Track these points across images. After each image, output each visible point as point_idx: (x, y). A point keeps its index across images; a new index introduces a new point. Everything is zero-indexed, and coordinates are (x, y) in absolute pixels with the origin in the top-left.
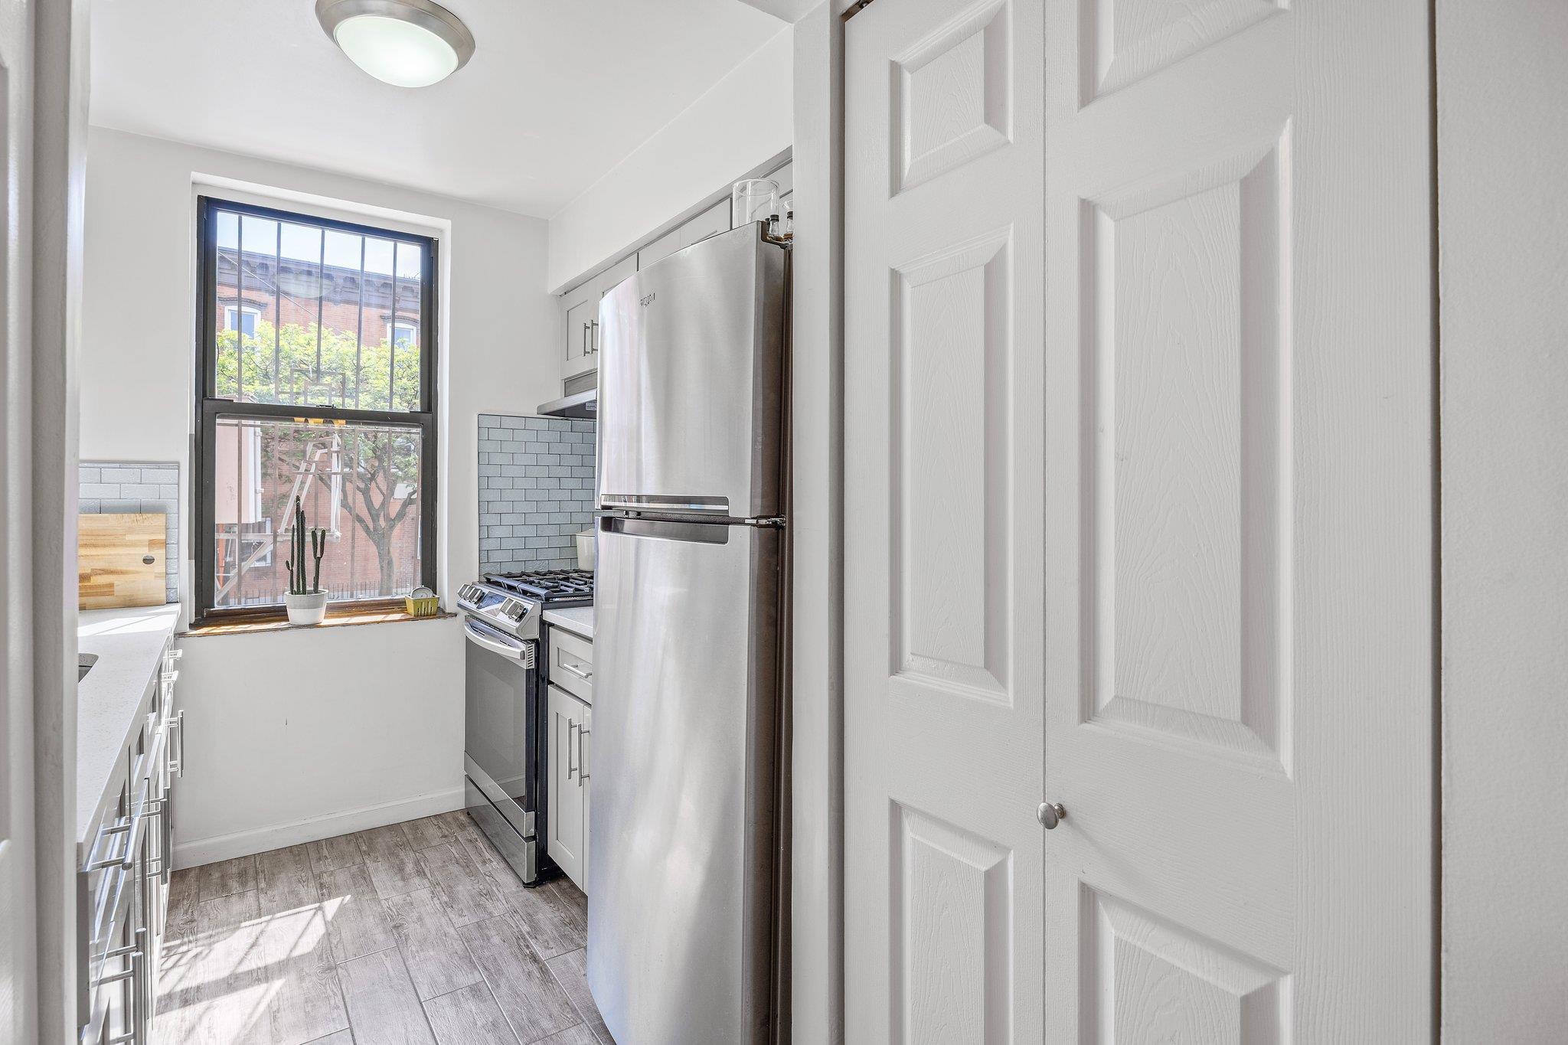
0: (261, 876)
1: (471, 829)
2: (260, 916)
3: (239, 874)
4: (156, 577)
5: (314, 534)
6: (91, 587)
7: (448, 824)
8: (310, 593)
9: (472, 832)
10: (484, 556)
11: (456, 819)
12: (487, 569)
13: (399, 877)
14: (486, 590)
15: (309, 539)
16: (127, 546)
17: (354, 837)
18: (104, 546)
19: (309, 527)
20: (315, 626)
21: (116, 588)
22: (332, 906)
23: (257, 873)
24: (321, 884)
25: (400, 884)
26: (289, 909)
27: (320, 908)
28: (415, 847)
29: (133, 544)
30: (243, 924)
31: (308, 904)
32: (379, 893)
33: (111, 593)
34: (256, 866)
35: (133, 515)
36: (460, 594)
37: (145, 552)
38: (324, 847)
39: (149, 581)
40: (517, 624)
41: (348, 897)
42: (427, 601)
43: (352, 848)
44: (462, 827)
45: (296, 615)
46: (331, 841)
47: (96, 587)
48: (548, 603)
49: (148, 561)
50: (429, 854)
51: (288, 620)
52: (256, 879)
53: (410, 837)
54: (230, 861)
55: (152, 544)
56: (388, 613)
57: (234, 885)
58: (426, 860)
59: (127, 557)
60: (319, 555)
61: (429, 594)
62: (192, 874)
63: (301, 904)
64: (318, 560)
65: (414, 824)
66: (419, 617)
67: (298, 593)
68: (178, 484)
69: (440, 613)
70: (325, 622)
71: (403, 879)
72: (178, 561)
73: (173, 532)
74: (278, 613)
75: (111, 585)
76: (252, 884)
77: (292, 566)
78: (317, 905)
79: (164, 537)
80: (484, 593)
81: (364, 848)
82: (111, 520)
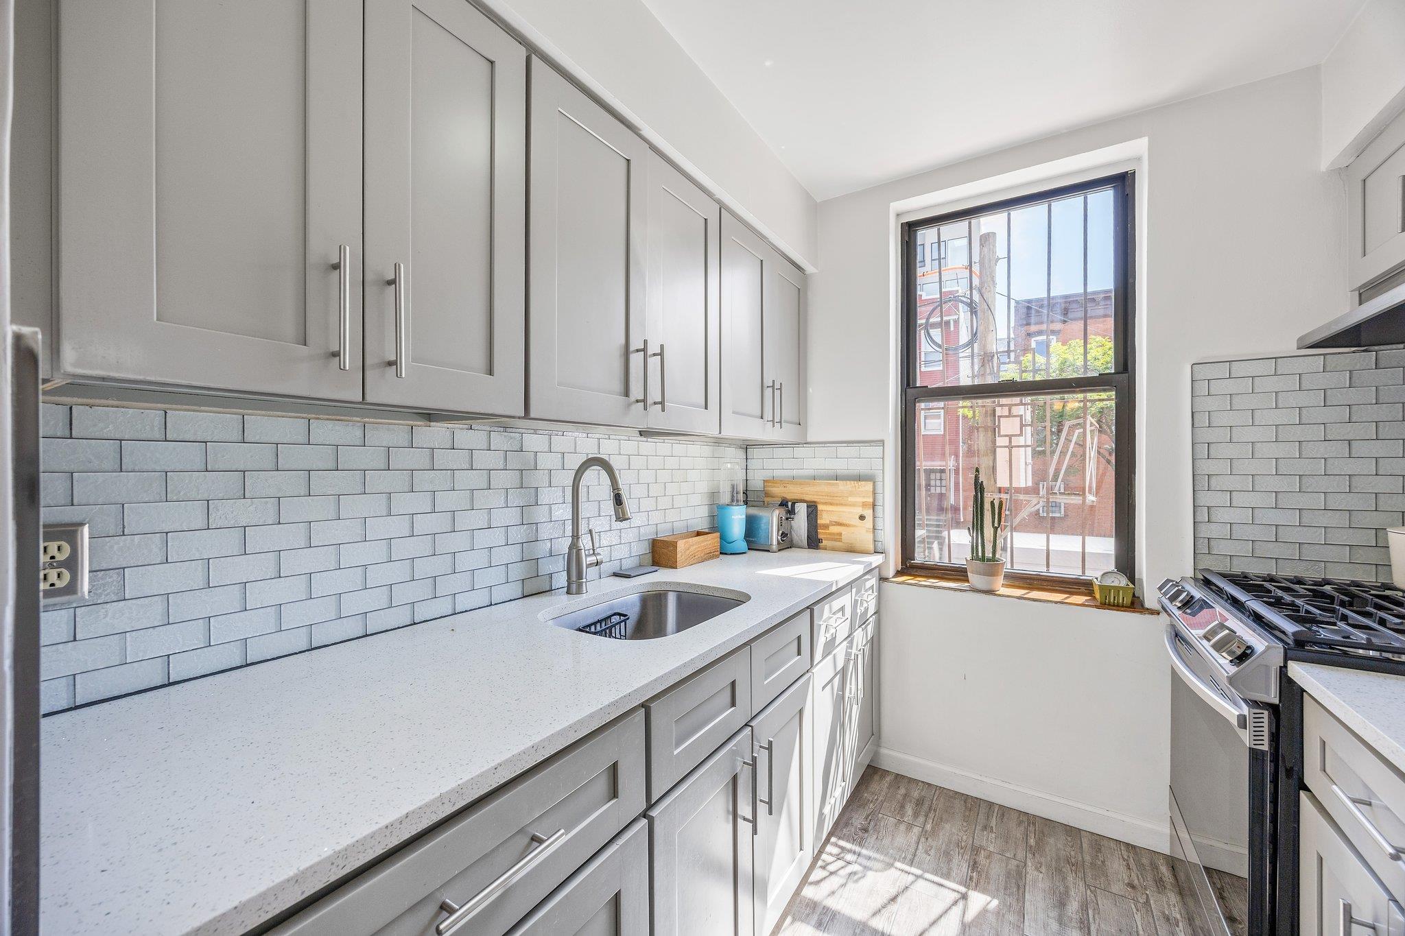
0: (931, 815)
1: (1173, 898)
2: (911, 864)
3: (918, 800)
4: (867, 531)
5: (992, 503)
6: (830, 534)
7: (1141, 866)
8: (989, 560)
9: (1170, 903)
10: (1201, 546)
11: (1155, 867)
12: (1206, 563)
13: (1054, 914)
14: (1198, 594)
15: (987, 506)
16: (850, 505)
17: (1028, 820)
18: (837, 505)
19: (988, 498)
20: (990, 592)
21: (843, 537)
22: (978, 901)
23: (930, 809)
24: (975, 863)
25: (1054, 926)
26: (936, 874)
27: (964, 897)
28: (1089, 880)
29: (853, 505)
30: (898, 864)
31: (954, 881)
32: (1027, 923)
33: (840, 540)
34: (932, 800)
35: (852, 482)
36: (1160, 588)
37: (860, 511)
38: (995, 814)
39: (861, 534)
40: (1233, 670)
41: (995, 903)
42: (1117, 589)
43: (1018, 833)
44: (1160, 883)
45: (975, 579)
46: (1004, 811)
47: (833, 534)
48: (1299, 648)
49: (862, 518)
50: (1105, 903)
51: (968, 581)
52: (926, 816)
53: (1088, 858)
54: (916, 781)
55: (864, 505)
56: (1072, 593)
57: (909, 811)
58: (1097, 910)
59: (849, 514)
60: (996, 525)
61: (1122, 581)
62: (888, 779)
63: (947, 876)
64: (996, 529)
65: (1098, 841)
66: (1105, 605)
67: (977, 559)
68: (883, 458)
69: (1135, 604)
70: (1003, 591)
71: (1061, 921)
72: (884, 520)
73: (879, 497)
74: (958, 574)
75: (840, 534)
76: (921, 819)
77: (973, 533)
78: (963, 889)
79: (871, 500)
80: (1192, 597)
81: (1032, 842)
82: (843, 486)
